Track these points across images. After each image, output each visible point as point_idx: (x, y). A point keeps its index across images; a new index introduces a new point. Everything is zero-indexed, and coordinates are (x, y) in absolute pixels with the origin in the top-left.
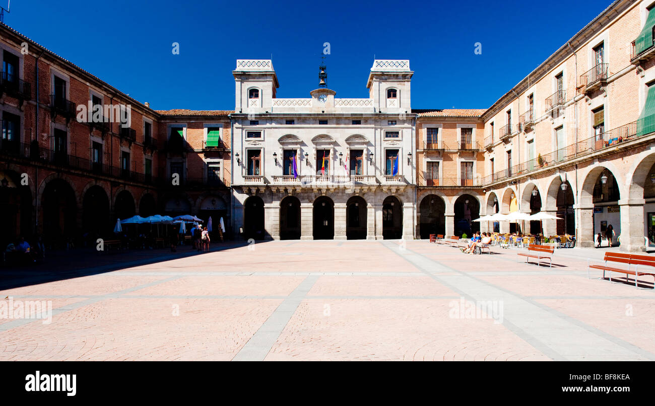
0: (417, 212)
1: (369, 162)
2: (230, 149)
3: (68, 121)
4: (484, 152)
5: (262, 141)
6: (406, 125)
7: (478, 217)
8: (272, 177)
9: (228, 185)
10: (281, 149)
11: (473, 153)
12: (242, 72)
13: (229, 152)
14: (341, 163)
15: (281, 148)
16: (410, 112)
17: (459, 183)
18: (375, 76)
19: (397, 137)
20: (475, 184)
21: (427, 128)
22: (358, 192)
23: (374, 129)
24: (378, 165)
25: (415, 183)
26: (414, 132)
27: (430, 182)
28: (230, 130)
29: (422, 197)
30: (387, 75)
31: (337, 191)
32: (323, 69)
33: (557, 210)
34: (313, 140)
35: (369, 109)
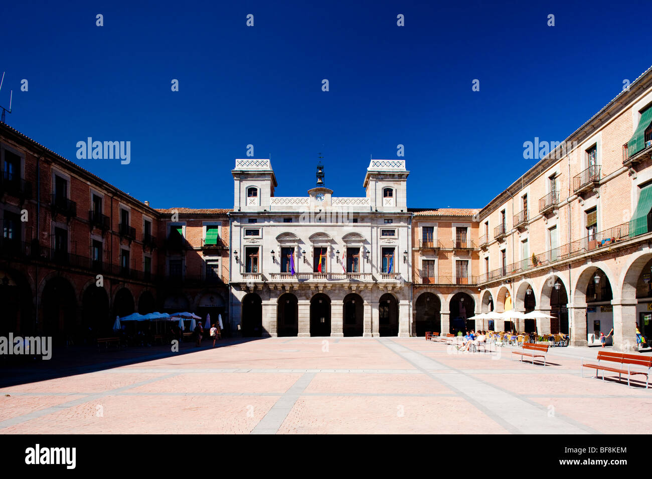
0: (413, 310)
1: (366, 260)
2: (228, 246)
3: (68, 220)
4: (479, 251)
5: (260, 239)
6: (402, 224)
7: (474, 315)
8: (270, 274)
9: (227, 282)
10: (279, 247)
11: (468, 251)
12: (241, 171)
13: (228, 250)
14: (338, 260)
15: (278, 246)
16: (405, 211)
17: (454, 282)
18: (371, 176)
19: (393, 235)
20: (470, 282)
21: (423, 227)
22: (355, 289)
23: (370, 228)
24: (374, 263)
25: (411, 280)
26: (410, 230)
27: (426, 280)
28: (228, 228)
29: (418, 295)
30: (384, 174)
31: (334, 288)
32: (320, 169)
33: (551, 309)
34: (310, 238)
35: (365, 207)
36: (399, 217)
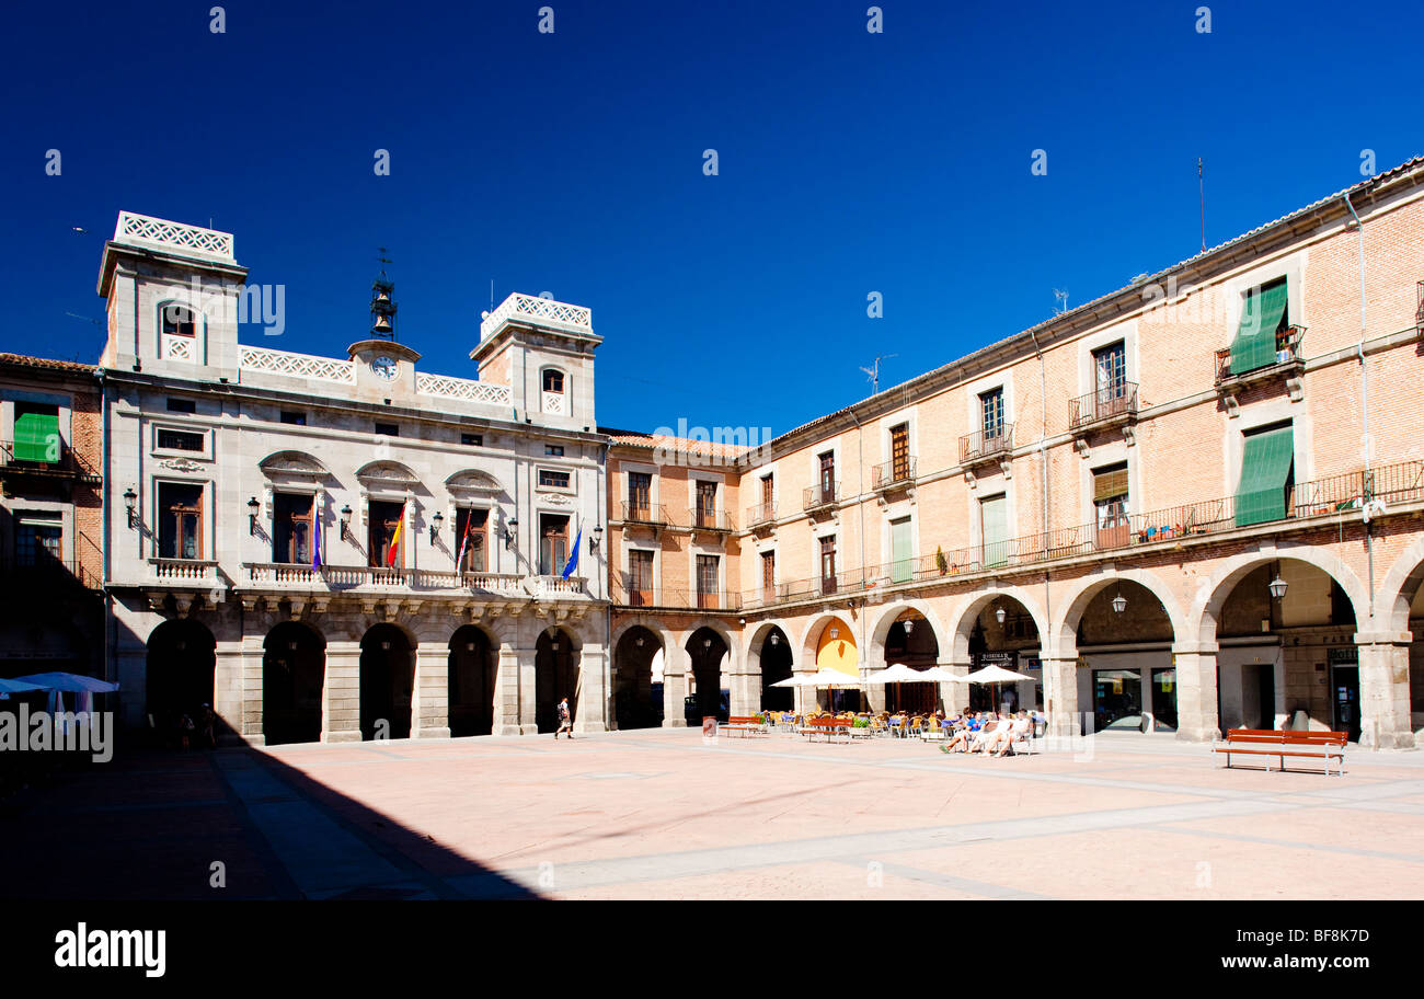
0: (612, 667)
1: (503, 542)
2: (99, 471)
4: (740, 537)
5: (207, 461)
6: (585, 460)
8: (246, 565)
9: (94, 579)
10: (268, 490)
11: (720, 537)
13: (99, 486)
14: (434, 534)
15: (266, 486)
16: (593, 431)
17: (693, 604)
18: (516, 333)
19: (565, 485)
20: (722, 606)
21: (630, 473)
22: (480, 615)
23: (513, 462)
24: (523, 550)
25: (605, 596)
26: (603, 478)
27: (636, 597)
29: (621, 631)
30: (543, 335)
31: (425, 611)
32: (385, 291)
33: (969, 662)
34: (360, 474)
35: (502, 409)
36: (577, 443)
